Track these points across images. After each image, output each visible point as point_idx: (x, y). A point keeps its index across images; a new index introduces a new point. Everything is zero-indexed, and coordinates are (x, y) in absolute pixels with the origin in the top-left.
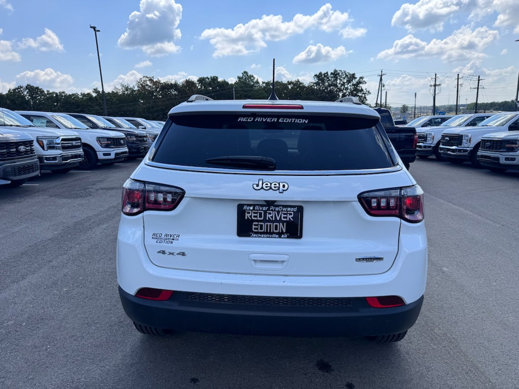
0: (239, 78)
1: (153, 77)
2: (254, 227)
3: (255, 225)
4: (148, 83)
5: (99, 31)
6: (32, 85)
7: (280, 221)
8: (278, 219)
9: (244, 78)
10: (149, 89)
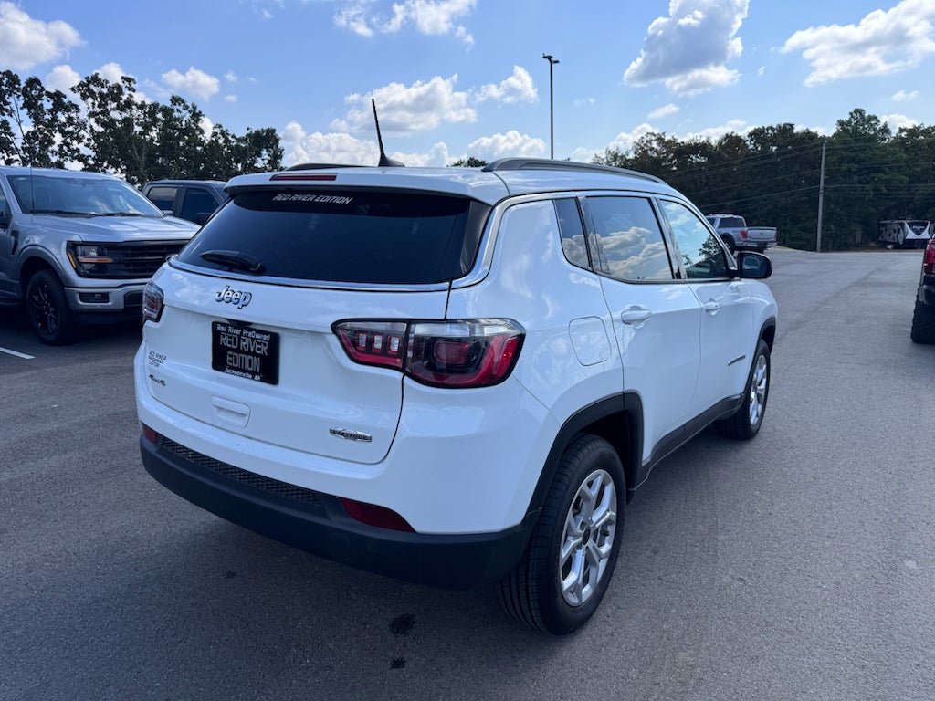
0: (841, 123)
1: (664, 134)
2: (228, 358)
3: (231, 356)
4: (654, 145)
5: (557, 62)
6: (476, 158)
7: (254, 354)
8: (252, 350)
9: (854, 122)
10: (655, 155)
